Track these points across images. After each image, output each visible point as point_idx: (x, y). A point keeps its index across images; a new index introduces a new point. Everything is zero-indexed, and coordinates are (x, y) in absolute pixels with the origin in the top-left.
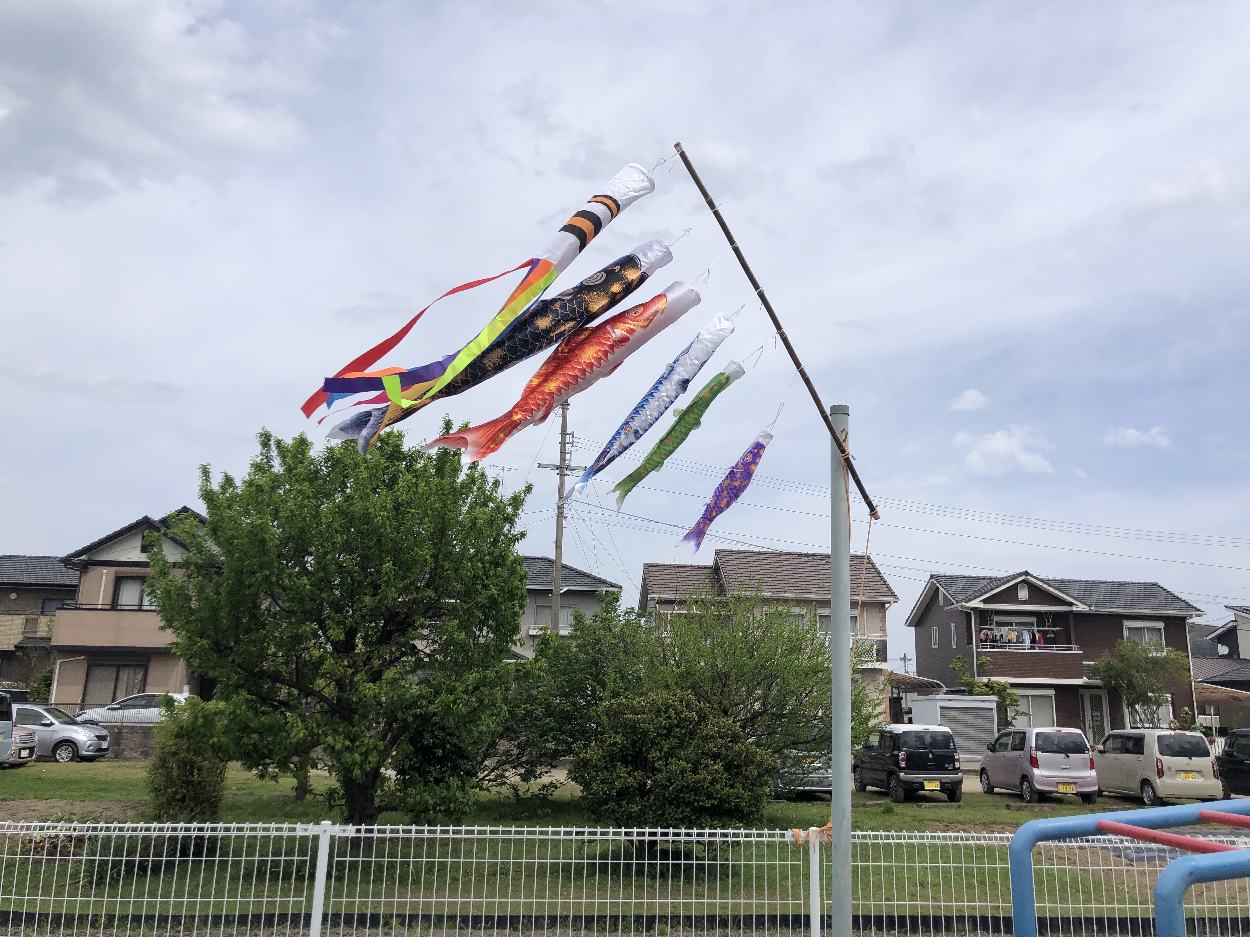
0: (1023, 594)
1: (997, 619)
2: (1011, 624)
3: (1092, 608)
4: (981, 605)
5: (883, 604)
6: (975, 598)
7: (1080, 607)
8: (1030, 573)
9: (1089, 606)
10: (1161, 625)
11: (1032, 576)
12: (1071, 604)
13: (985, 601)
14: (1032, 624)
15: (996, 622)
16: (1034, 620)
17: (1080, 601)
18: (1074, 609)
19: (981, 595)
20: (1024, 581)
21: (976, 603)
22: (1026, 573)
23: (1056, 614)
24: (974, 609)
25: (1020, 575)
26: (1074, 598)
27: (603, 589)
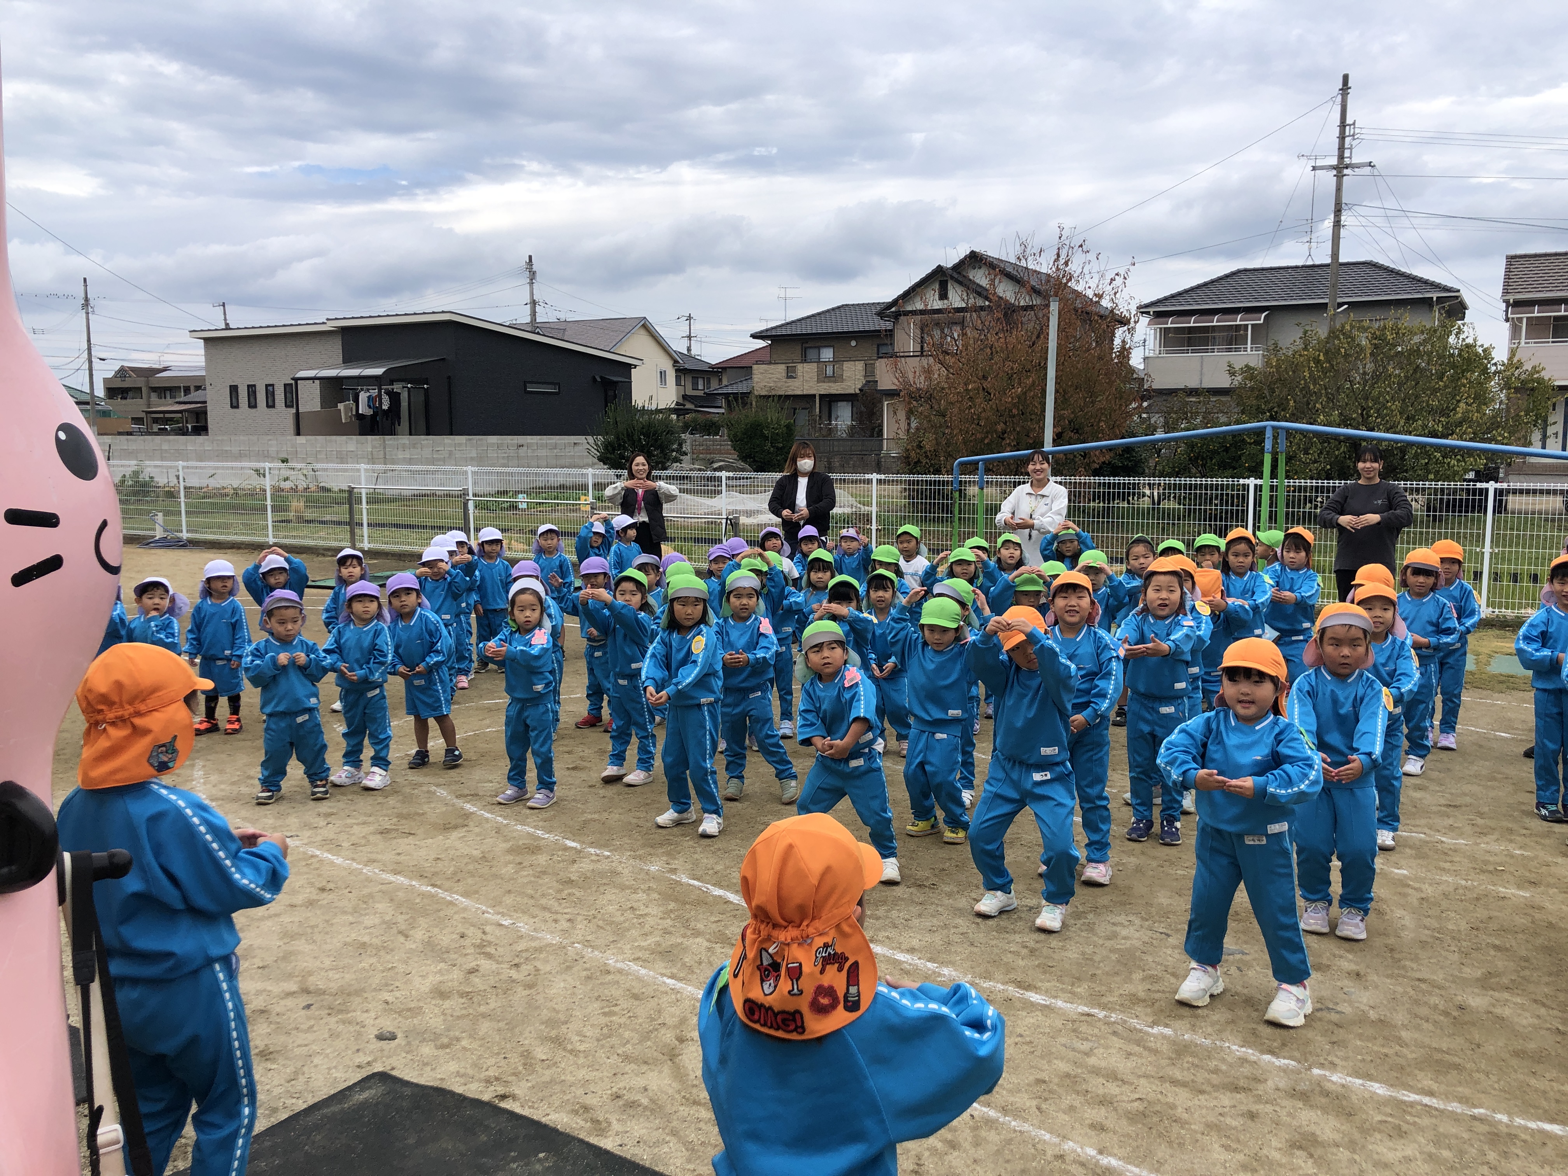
27: (1435, 296)
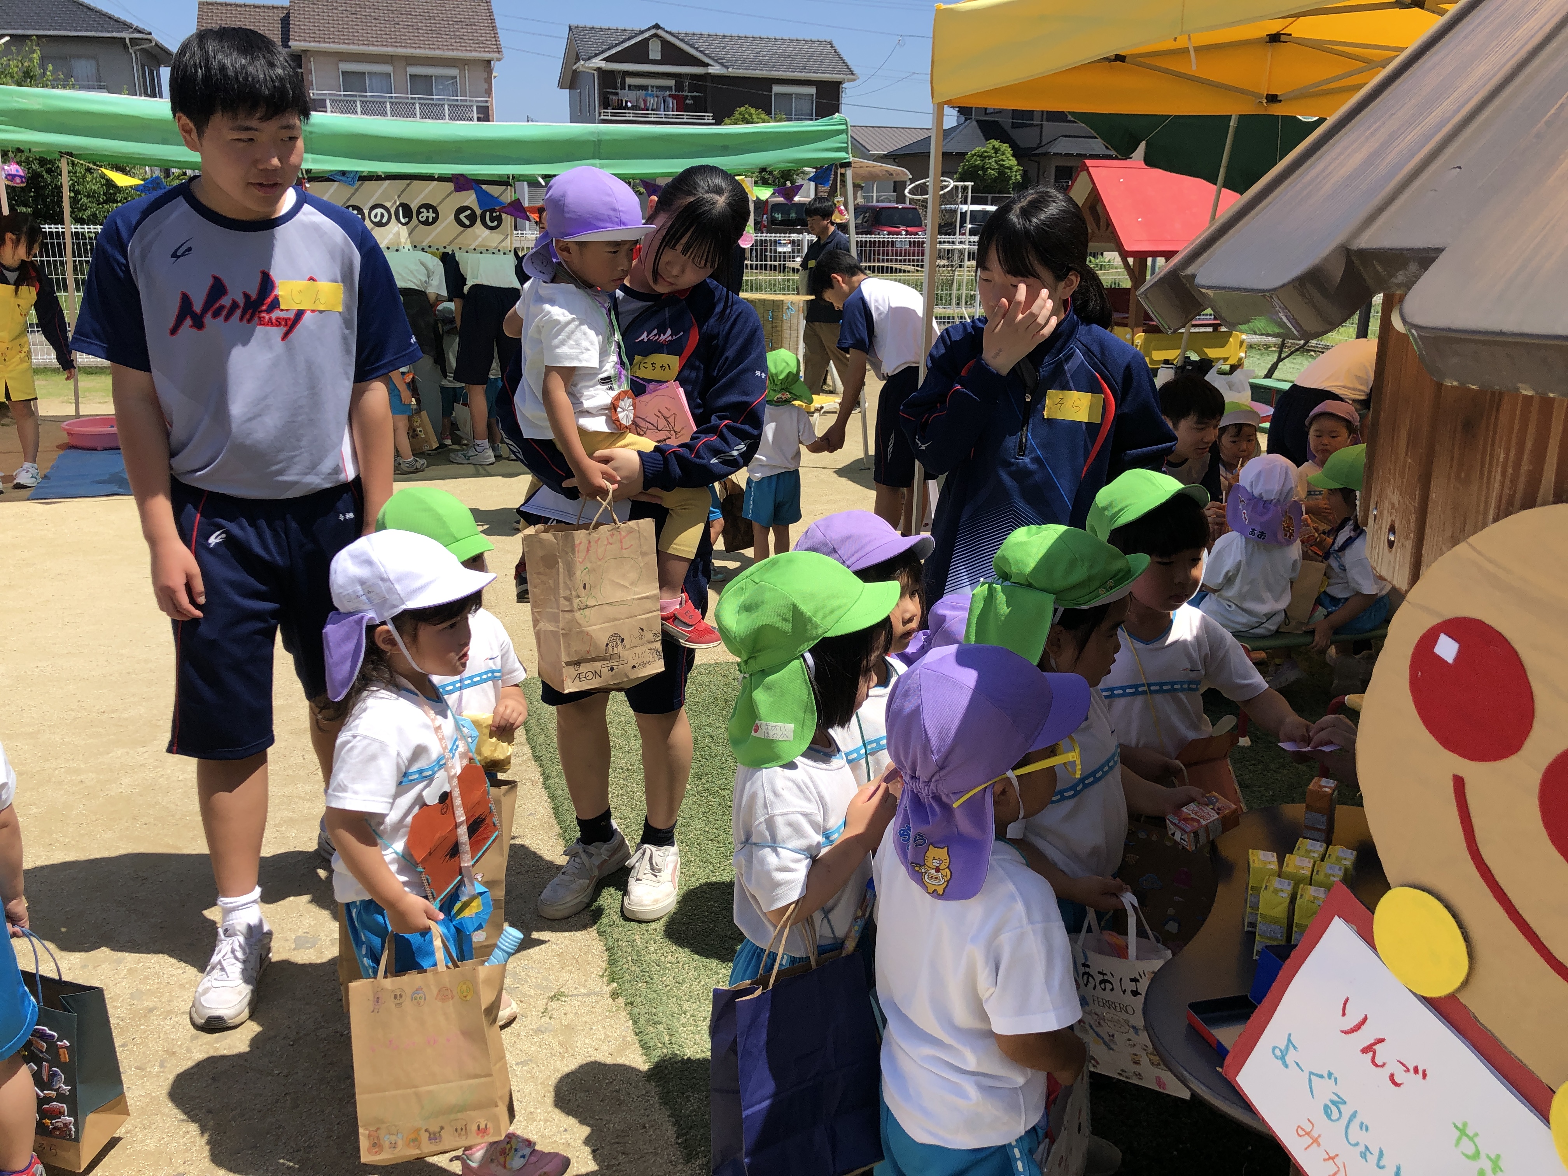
0: (655, 52)
1: (629, 81)
2: (644, 88)
3: (730, 70)
4: (603, 65)
5: (489, 62)
6: (596, 55)
7: (715, 69)
8: (662, 26)
9: (727, 68)
10: (812, 90)
11: (663, 29)
12: (707, 65)
13: (607, 60)
14: (670, 88)
15: (629, 86)
16: (671, 83)
17: (716, 61)
18: (711, 70)
19: (602, 52)
20: (655, 35)
21: (598, 62)
22: (657, 26)
23: (694, 77)
24: (599, 69)
25: (649, 29)
26: (710, 57)
27: (126, 35)
